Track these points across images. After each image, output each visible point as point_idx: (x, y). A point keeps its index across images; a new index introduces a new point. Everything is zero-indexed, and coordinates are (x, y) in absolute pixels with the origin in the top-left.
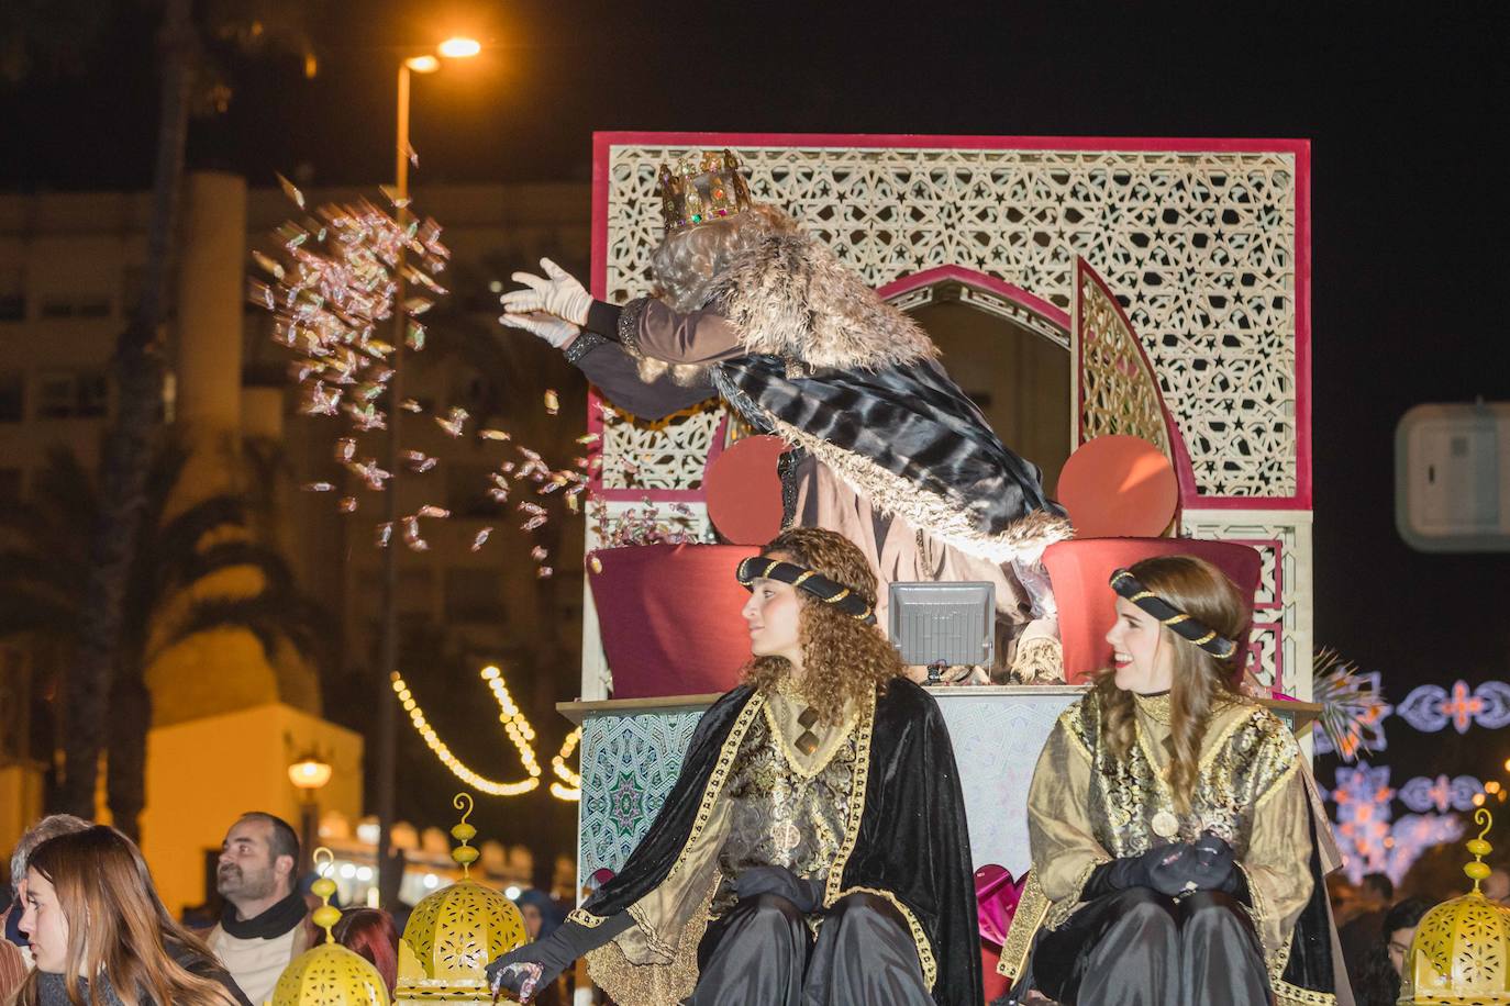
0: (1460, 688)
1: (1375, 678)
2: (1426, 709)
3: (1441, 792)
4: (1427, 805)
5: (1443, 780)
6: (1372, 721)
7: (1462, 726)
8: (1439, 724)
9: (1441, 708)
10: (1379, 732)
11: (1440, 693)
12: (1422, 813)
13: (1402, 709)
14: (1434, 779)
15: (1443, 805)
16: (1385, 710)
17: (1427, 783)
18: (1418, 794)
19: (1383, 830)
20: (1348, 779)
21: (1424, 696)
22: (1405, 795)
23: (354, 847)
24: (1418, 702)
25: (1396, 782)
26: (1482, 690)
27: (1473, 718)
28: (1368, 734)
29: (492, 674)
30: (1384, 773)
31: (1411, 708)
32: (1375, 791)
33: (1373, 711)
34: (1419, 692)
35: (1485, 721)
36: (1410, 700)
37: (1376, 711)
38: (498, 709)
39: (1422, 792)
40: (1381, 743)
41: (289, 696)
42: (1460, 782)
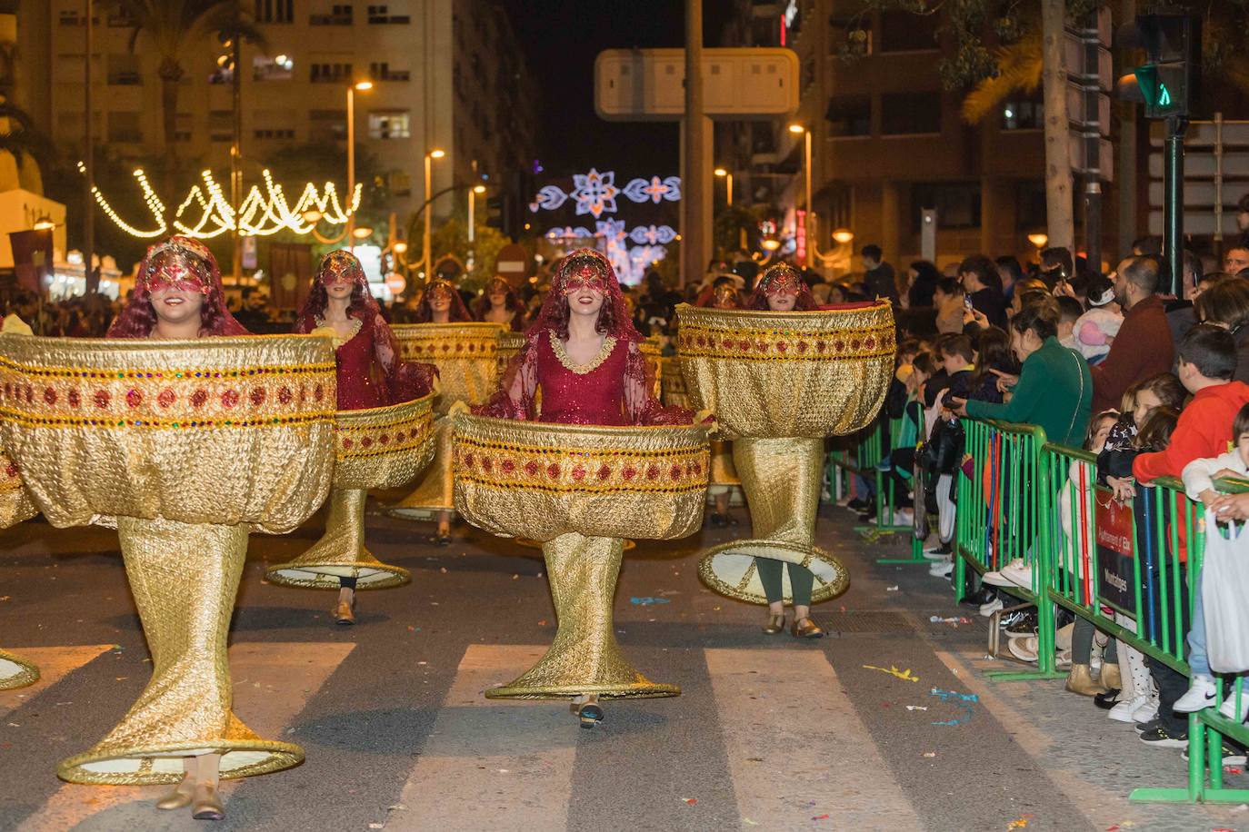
0: (656, 180)
1: (611, 175)
2: (638, 191)
3: (652, 234)
4: (645, 241)
5: (653, 228)
6: (609, 197)
7: (657, 200)
8: (645, 198)
9: (645, 190)
10: (614, 203)
11: (645, 183)
12: (643, 245)
13: (625, 191)
14: (648, 227)
15: (653, 242)
16: (617, 191)
17: (645, 229)
18: (640, 235)
19: (625, 253)
20: (603, 227)
21: (637, 184)
22: (632, 235)
23: (67, 267)
24: (634, 187)
25: (628, 229)
26: (668, 181)
27: (662, 195)
28: (607, 203)
29: (138, 173)
30: (622, 223)
31: (630, 190)
32: (617, 234)
33: (611, 192)
34: (634, 182)
35: (668, 197)
36: (629, 186)
37: (611, 191)
38: (142, 192)
39: (640, 234)
40: (614, 209)
41: (25, 184)
42: (663, 228)
